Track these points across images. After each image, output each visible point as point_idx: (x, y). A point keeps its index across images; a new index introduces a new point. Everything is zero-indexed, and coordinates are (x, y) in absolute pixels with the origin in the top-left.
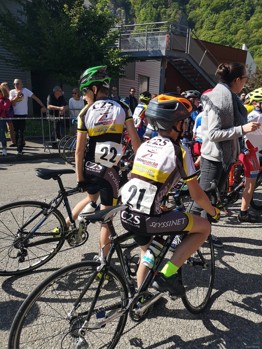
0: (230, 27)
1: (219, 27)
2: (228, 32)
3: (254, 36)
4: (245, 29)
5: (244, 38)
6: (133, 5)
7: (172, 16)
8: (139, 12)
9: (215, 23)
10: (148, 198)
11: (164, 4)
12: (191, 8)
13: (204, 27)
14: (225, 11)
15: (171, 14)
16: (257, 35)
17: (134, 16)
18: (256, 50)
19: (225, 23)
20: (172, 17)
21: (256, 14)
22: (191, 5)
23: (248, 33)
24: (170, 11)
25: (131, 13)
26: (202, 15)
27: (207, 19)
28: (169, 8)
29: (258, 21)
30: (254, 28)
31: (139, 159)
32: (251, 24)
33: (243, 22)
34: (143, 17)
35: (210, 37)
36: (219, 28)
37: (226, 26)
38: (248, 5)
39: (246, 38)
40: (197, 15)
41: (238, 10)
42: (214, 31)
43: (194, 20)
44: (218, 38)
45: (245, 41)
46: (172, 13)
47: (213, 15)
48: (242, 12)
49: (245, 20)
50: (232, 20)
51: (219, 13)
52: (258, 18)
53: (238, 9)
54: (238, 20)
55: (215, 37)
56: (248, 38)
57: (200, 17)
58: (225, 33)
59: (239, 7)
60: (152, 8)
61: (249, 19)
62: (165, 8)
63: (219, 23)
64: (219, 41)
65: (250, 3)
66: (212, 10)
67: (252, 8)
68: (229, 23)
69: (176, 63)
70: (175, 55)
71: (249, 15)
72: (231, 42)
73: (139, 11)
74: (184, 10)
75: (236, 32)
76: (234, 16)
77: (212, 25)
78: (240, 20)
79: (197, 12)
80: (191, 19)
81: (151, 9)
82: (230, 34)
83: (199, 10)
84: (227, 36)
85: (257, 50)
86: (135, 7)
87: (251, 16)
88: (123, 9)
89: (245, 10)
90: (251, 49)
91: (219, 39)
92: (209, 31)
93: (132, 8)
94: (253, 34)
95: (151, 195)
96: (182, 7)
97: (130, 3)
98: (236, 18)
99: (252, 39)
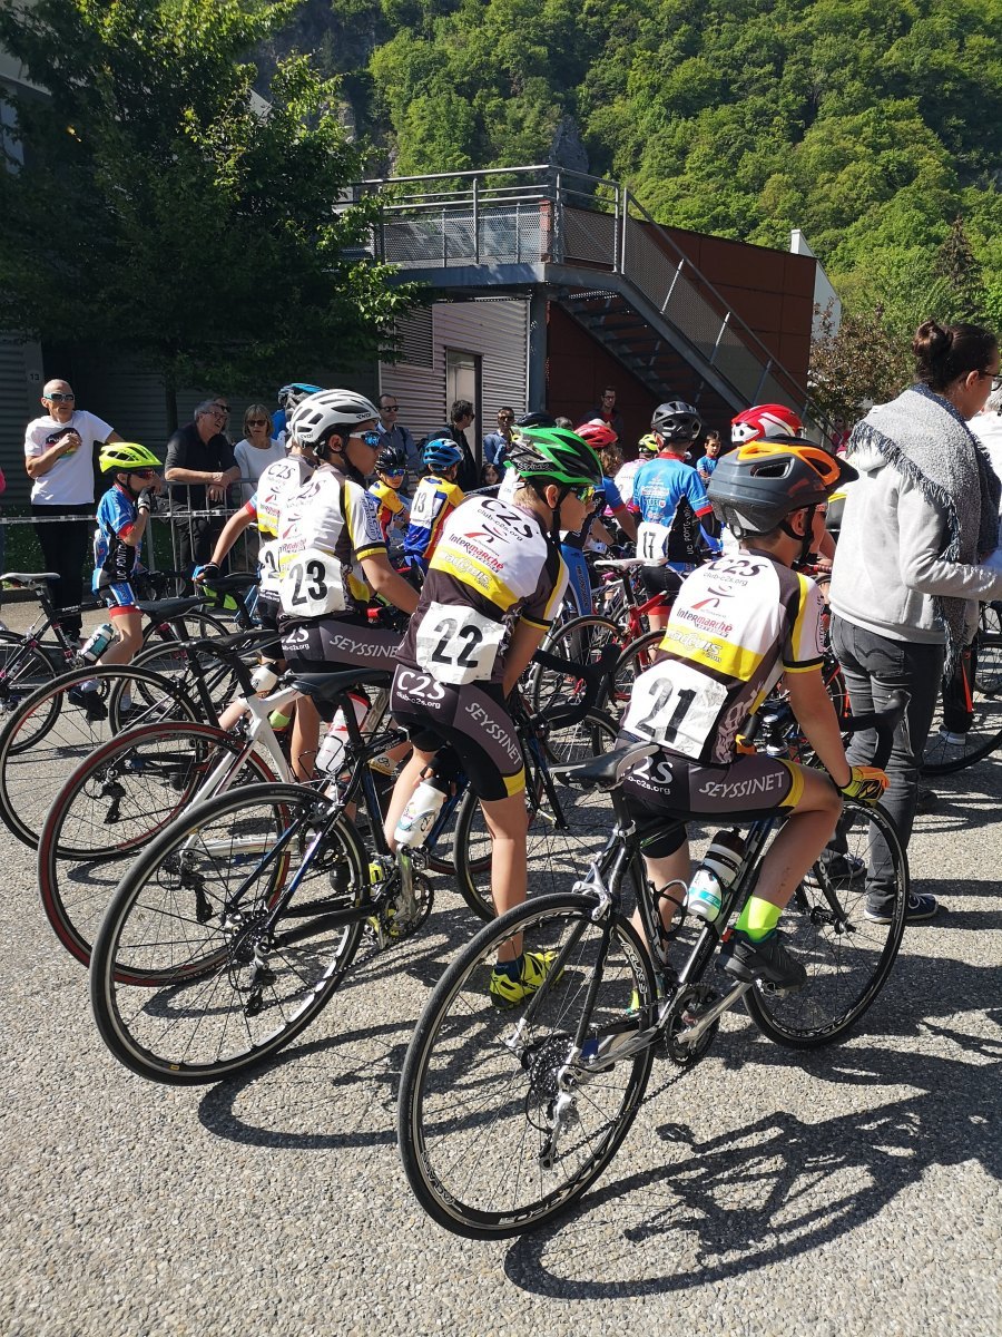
0: (737, 166)
1: (698, 164)
2: (731, 182)
3: (824, 197)
4: (791, 173)
5: (788, 205)
6: (380, 84)
7: (526, 124)
8: (405, 111)
9: (683, 152)
10: (700, 714)
11: (495, 82)
12: (593, 97)
13: (646, 164)
14: (715, 107)
15: (522, 120)
16: (833, 195)
17: (389, 126)
18: (834, 245)
19: (720, 149)
20: (527, 131)
21: (823, 119)
22: (593, 86)
23: (803, 186)
24: (519, 107)
25: (375, 115)
26: (637, 124)
27: (655, 135)
28: (515, 95)
29: (832, 143)
30: (820, 167)
31: (682, 614)
32: (809, 154)
33: (779, 147)
34: (421, 131)
35: (670, 203)
36: (699, 168)
37: (723, 161)
38: (794, 87)
39: (795, 205)
40: (617, 122)
41: (761, 107)
42: (681, 179)
43: (607, 140)
44: (699, 203)
45: (794, 216)
46: (525, 116)
47: (674, 122)
48: (777, 113)
49: (788, 140)
50: (741, 141)
51: (696, 117)
52: (832, 133)
53: (760, 101)
54: (762, 142)
55: (688, 200)
56: (803, 204)
57: (629, 130)
58: (722, 187)
59: (765, 95)
60: (454, 96)
61: (801, 138)
62: (500, 95)
63: (698, 152)
64: (701, 216)
65: (799, 80)
66: (671, 104)
67: (810, 98)
68: (732, 150)
69: (581, 304)
70: (579, 278)
71: (801, 123)
72: (744, 219)
73: (407, 105)
74: (570, 106)
75: (757, 184)
76: (748, 126)
77: (674, 159)
78: (770, 140)
79: (615, 110)
80: (595, 137)
81: (450, 102)
82: (738, 189)
83: (622, 106)
84: (728, 196)
85: (836, 246)
86: (388, 93)
87: (808, 125)
88: (343, 100)
89: (787, 105)
90: (817, 242)
91: (700, 207)
92: (662, 179)
93: (377, 97)
94: (820, 190)
95: (709, 709)
96: (560, 95)
97: (370, 76)
98: (756, 134)
99: (815, 208)
